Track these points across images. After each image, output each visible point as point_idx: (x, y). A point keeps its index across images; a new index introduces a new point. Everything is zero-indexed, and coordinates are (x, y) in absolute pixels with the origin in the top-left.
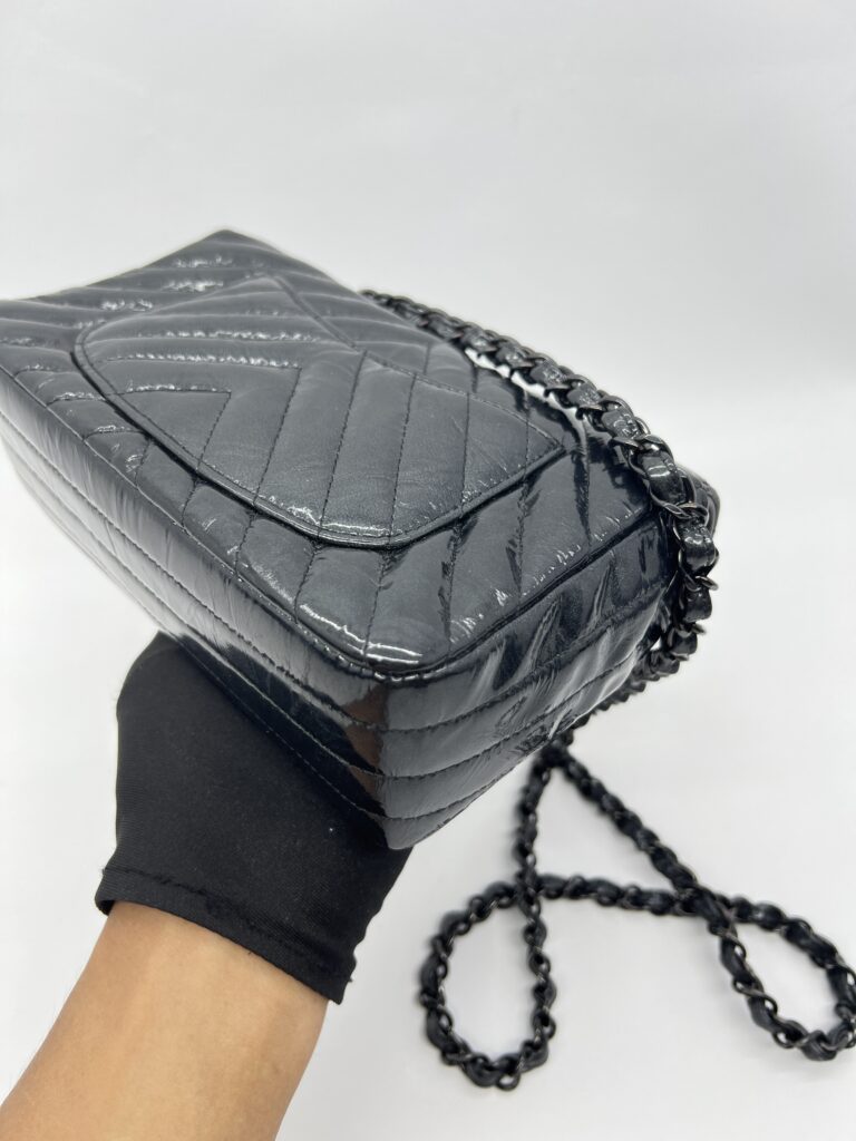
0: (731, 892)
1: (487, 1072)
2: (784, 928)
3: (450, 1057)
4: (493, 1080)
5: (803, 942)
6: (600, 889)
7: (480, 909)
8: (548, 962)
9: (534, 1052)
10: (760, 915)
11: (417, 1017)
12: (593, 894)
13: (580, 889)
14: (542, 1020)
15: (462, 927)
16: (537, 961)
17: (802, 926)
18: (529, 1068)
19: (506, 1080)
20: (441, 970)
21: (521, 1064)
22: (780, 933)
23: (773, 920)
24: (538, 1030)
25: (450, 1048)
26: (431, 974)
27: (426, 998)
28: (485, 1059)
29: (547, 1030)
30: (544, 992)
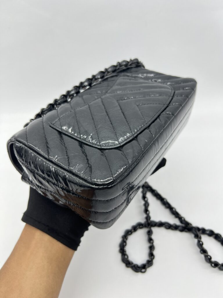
0: (200, 226)
1: (138, 268)
2: (214, 236)
3: (128, 265)
4: (140, 270)
5: (219, 239)
6: (166, 224)
7: (135, 229)
8: (153, 240)
9: (150, 263)
10: (208, 232)
11: (119, 256)
12: (164, 226)
13: (161, 225)
14: (151, 255)
15: (130, 233)
16: (150, 240)
17: (219, 235)
18: (149, 267)
19: (143, 270)
20: (125, 244)
21: (147, 266)
22: (213, 237)
23: (211, 233)
24: (150, 257)
25: (128, 263)
26: (122, 245)
27: (122, 251)
28: (137, 265)
29: (153, 257)
30: (152, 248)
